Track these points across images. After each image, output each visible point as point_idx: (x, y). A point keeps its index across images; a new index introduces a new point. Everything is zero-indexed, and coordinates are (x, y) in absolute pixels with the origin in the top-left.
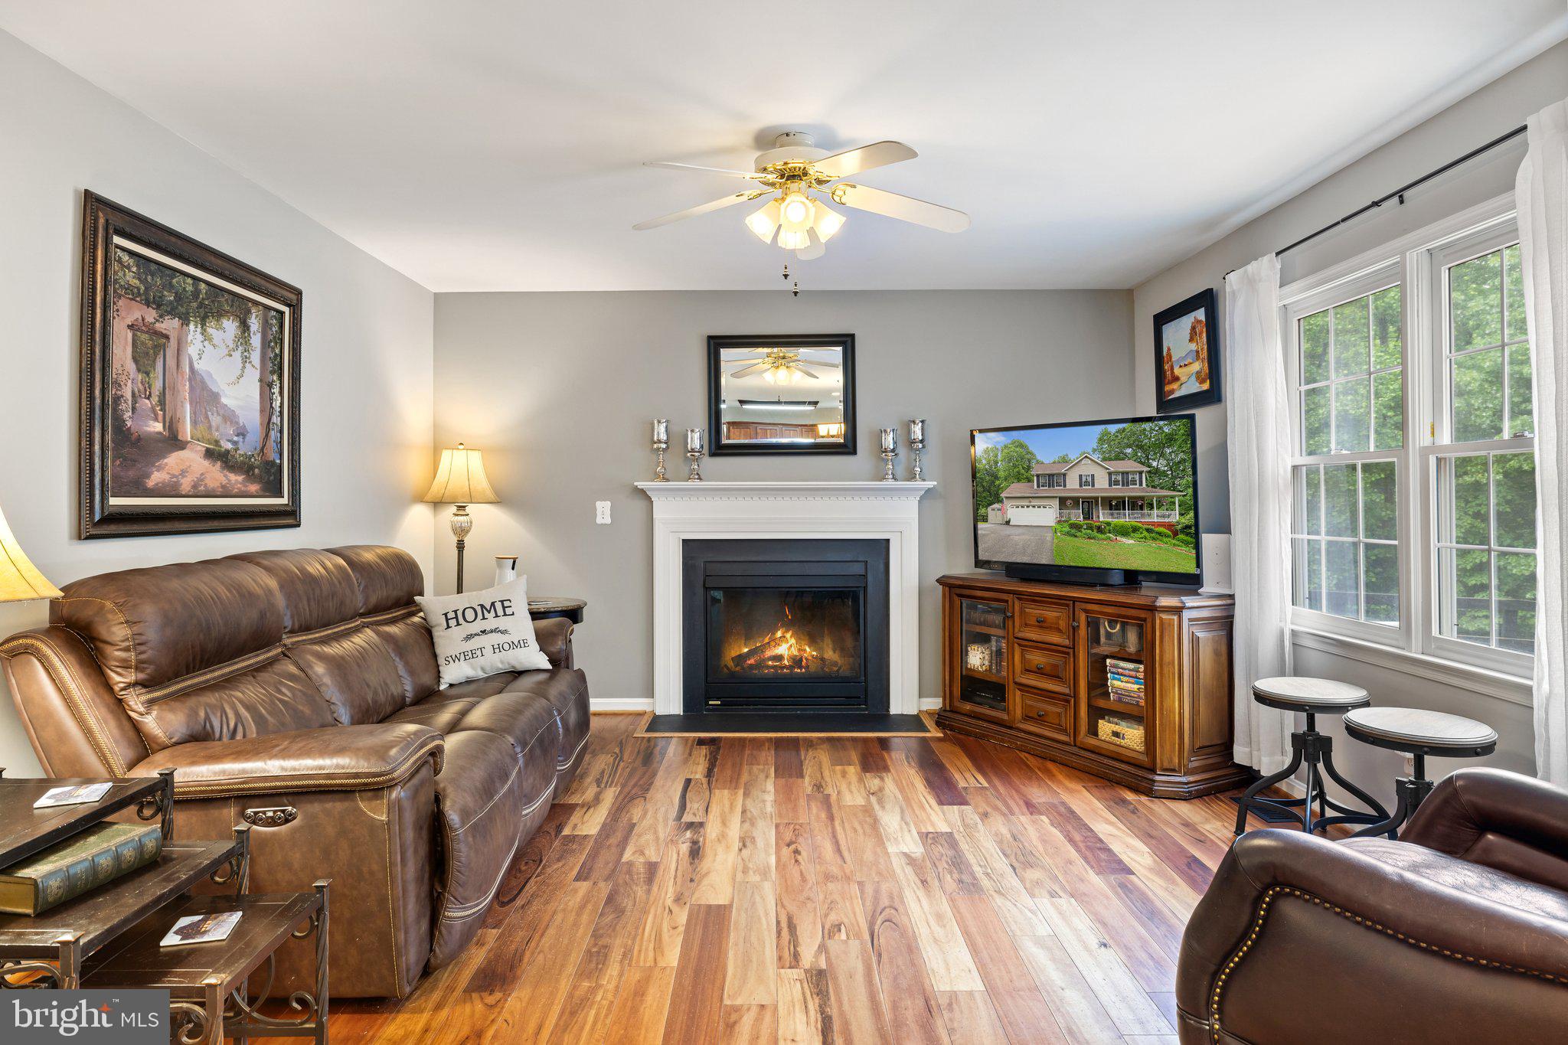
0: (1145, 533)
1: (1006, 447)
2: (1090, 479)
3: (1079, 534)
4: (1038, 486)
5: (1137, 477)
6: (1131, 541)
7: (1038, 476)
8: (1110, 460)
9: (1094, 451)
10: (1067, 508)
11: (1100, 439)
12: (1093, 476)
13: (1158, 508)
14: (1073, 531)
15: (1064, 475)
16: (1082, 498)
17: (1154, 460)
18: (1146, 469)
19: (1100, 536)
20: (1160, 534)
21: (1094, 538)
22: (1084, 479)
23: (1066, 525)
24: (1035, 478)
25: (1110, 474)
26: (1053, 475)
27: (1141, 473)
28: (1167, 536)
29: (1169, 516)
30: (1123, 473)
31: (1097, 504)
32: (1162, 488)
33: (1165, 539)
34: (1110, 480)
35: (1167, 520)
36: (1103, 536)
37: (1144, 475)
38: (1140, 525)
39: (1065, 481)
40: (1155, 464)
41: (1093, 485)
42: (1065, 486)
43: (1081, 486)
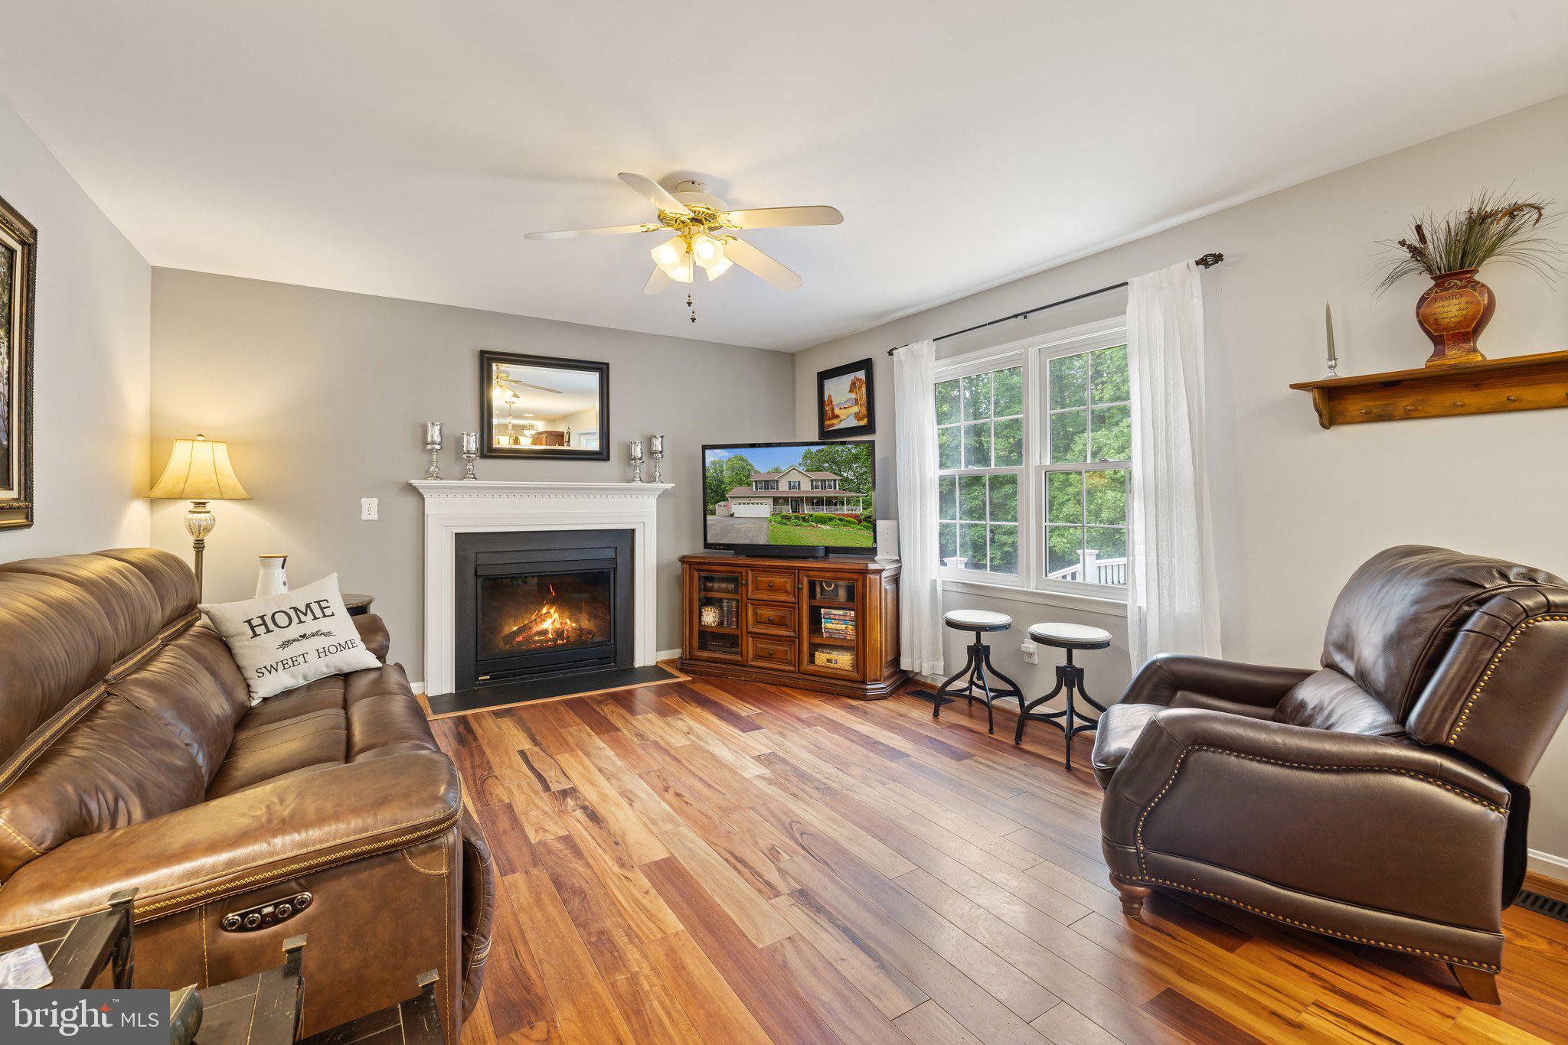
0: (839, 522)
1: (730, 460)
2: (797, 485)
3: (788, 523)
4: (756, 489)
5: (832, 484)
6: (828, 527)
7: (756, 482)
8: (813, 471)
9: (800, 464)
10: (779, 505)
11: (805, 457)
12: (799, 482)
13: (848, 505)
14: (784, 521)
15: (777, 481)
16: (791, 497)
17: (844, 472)
18: (838, 478)
19: (804, 523)
20: (849, 522)
21: (800, 525)
22: (792, 485)
23: (778, 516)
24: (754, 484)
25: (812, 481)
26: (768, 481)
27: (835, 481)
28: (853, 523)
29: (856, 509)
30: (821, 480)
31: (802, 502)
32: (850, 491)
33: (852, 526)
34: (812, 485)
35: (853, 513)
36: (807, 524)
37: (837, 482)
38: (834, 516)
39: (777, 485)
40: (845, 474)
41: (799, 489)
42: (778, 489)
43: (790, 489)
